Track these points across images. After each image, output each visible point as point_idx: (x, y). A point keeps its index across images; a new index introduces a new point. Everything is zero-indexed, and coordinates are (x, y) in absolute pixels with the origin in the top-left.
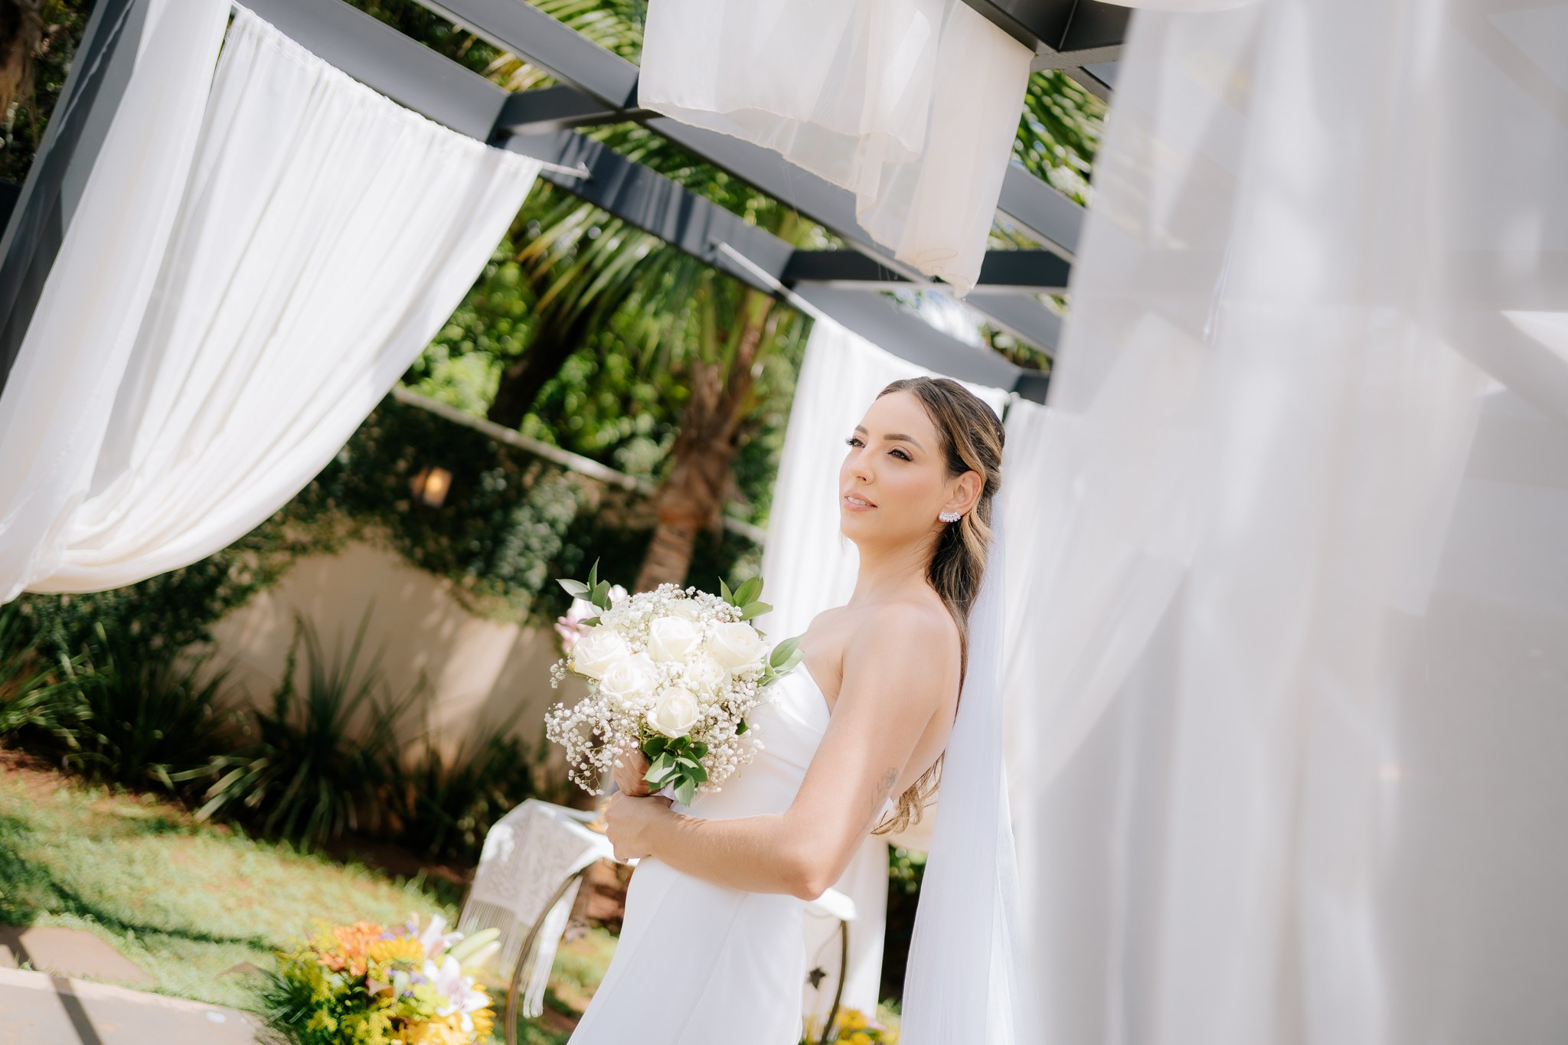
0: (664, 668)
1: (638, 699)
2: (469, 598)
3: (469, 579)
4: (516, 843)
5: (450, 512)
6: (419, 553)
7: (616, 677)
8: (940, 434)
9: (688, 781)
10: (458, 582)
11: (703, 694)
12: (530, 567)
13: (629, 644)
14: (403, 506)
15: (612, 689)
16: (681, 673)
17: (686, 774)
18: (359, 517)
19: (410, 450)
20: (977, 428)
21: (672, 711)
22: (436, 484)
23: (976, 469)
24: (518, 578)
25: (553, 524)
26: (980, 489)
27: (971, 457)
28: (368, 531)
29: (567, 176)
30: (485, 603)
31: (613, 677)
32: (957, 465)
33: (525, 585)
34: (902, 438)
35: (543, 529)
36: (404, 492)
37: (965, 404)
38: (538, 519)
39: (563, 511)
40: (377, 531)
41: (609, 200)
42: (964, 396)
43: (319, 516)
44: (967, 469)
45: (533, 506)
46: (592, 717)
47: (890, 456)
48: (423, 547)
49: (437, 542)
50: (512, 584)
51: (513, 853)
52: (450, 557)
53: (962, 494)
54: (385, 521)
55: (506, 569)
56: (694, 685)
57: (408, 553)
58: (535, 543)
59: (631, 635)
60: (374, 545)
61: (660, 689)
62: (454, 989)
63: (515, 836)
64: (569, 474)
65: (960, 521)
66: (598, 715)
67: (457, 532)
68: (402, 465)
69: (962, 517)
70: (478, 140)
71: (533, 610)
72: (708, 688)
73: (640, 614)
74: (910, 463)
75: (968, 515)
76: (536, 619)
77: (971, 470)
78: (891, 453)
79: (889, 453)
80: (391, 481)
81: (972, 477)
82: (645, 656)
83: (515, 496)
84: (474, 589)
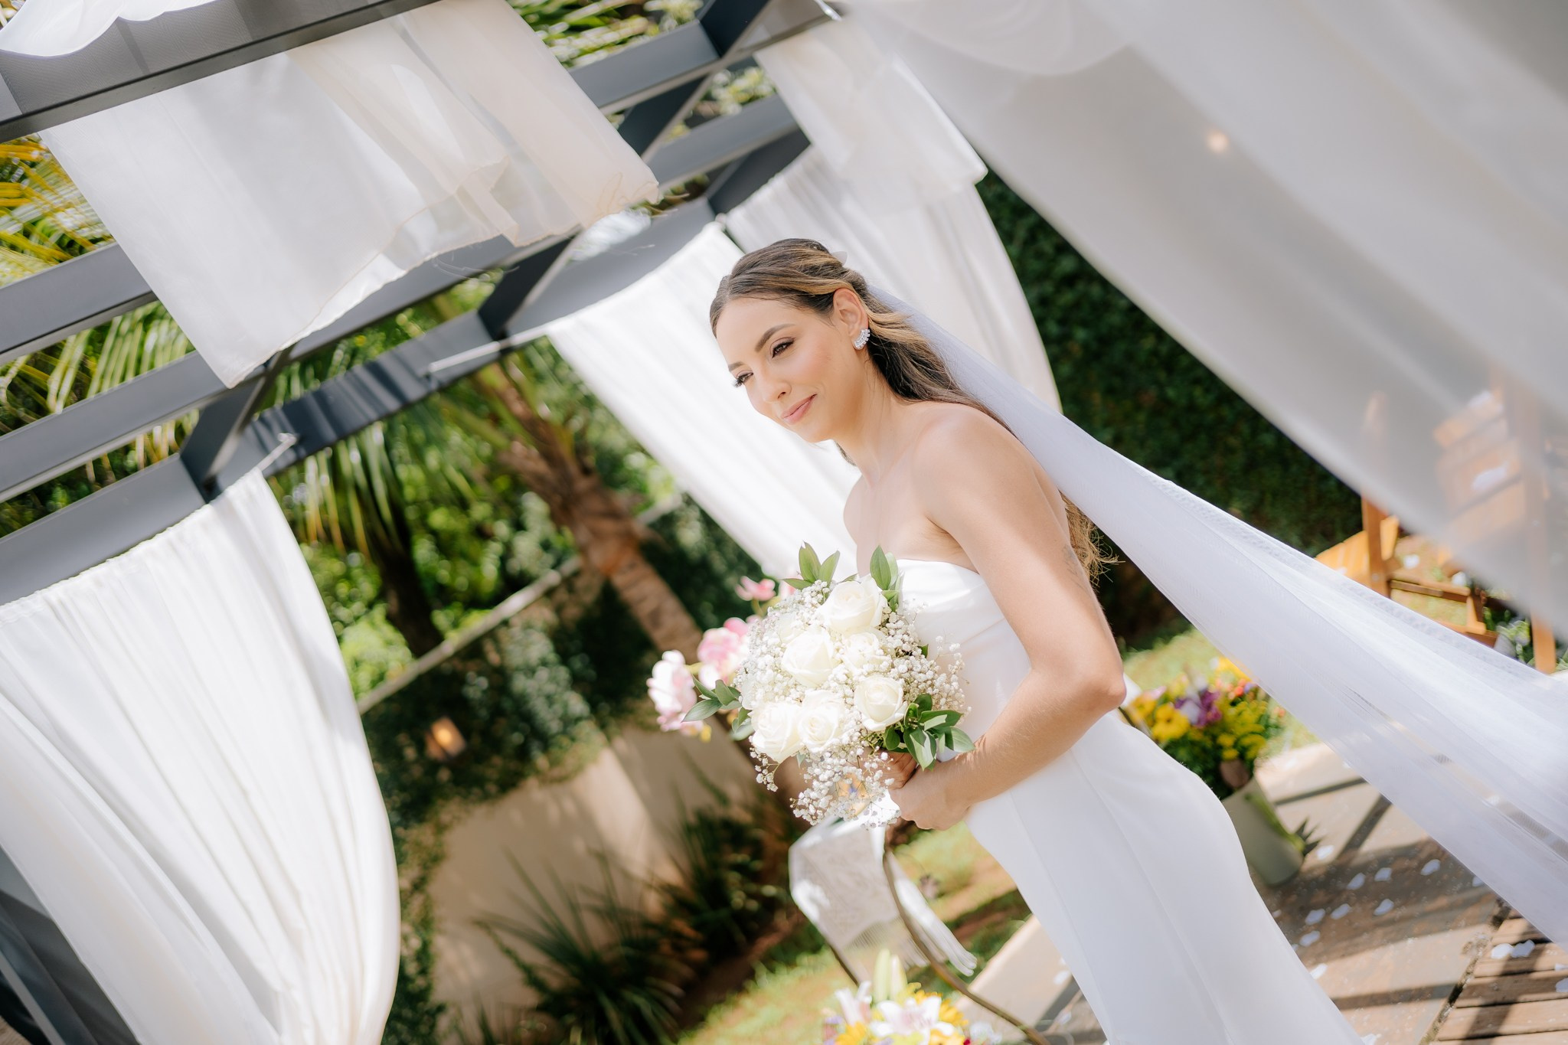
0: (834, 684)
1: (846, 726)
2: (556, 772)
3: (541, 761)
4: (821, 885)
5: (476, 740)
6: (492, 788)
7: (813, 732)
8: (785, 300)
9: (953, 732)
10: (538, 772)
11: (881, 666)
12: (566, 705)
13: (788, 699)
14: (444, 775)
15: (821, 742)
16: (846, 672)
17: (945, 729)
19: (402, 738)
20: (802, 263)
21: (879, 703)
22: (446, 735)
23: (837, 287)
24: (569, 721)
25: (544, 663)
26: (856, 296)
27: (822, 285)
29: (284, 455)
30: (570, 761)
31: (812, 734)
32: (822, 303)
33: (578, 719)
34: (768, 336)
35: (543, 674)
36: (433, 766)
37: (773, 260)
38: (530, 671)
39: (540, 647)
40: (448, 811)
41: (329, 433)
42: (764, 256)
44: (831, 295)
45: (517, 669)
46: (833, 776)
47: (776, 357)
48: (489, 780)
49: (494, 767)
50: (568, 729)
51: (826, 893)
52: (513, 765)
53: (849, 314)
54: (446, 797)
55: (554, 726)
56: (867, 668)
57: (486, 797)
58: (550, 688)
59: (781, 692)
60: (460, 820)
61: (849, 700)
62: (909, 1019)
63: (814, 881)
64: (514, 621)
65: (871, 332)
66: (835, 769)
67: (495, 745)
69: (869, 328)
70: (199, 508)
71: (603, 726)
72: (878, 657)
73: (769, 671)
74: (796, 344)
75: (871, 322)
76: (613, 728)
77: (834, 292)
78: (774, 355)
79: (774, 356)
80: (416, 770)
81: (841, 296)
82: (809, 693)
83: (500, 677)
84: (552, 762)
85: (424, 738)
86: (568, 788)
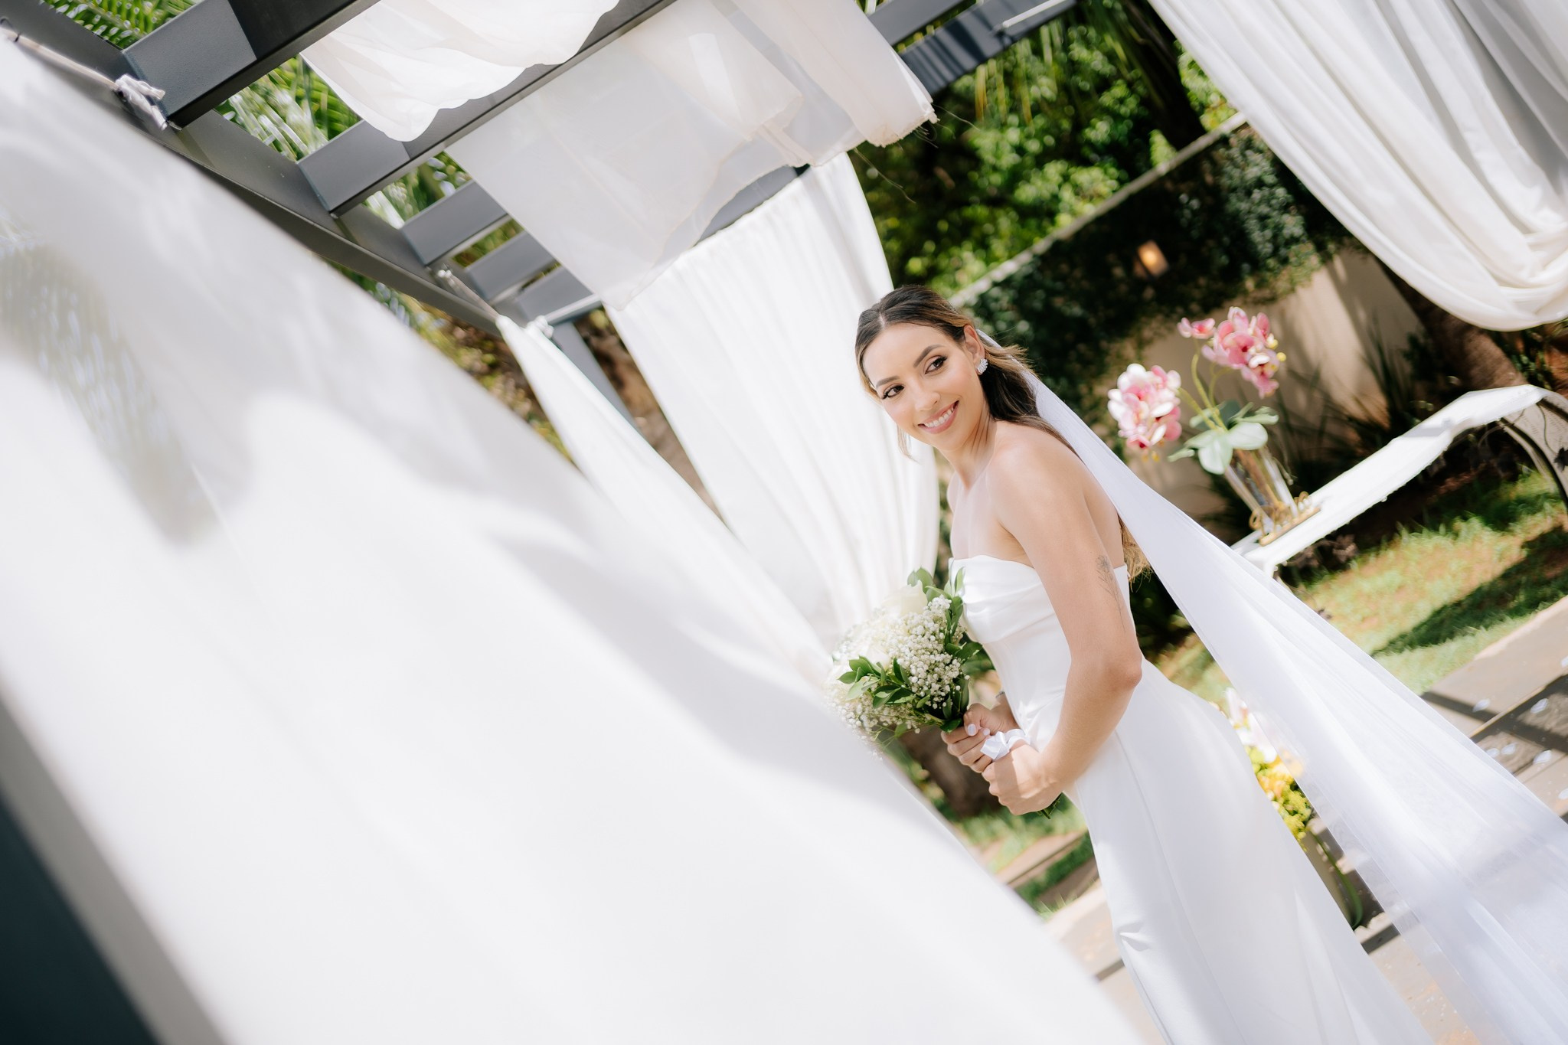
2: (1266, 293)
3: (1250, 284)
5: (1183, 260)
6: (1195, 307)
8: (937, 327)
10: (1245, 293)
12: (1278, 229)
14: (1149, 293)
18: (1132, 332)
19: (1111, 258)
22: (1151, 257)
24: (1281, 244)
25: (1260, 183)
28: (1147, 333)
30: (1281, 284)
34: (927, 352)
35: (1258, 195)
36: (1139, 285)
38: (1247, 193)
39: (1258, 166)
40: (1152, 326)
43: (1108, 359)
45: (1234, 190)
48: (1193, 300)
49: (1198, 287)
50: (1281, 252)
52: (1219, 285)
54: (1152, 316)
55: (1265, 248)
57: (1190, 316)
58: (1264, 209)
60: (1160, 336)
64: (1233, 140)
65: (988, 361)
67: (1203, 266)
68: (1118, 272)
69: (986, 358)
71: (1320, 248)
74: (947, 361)
79: (928, 371)
80: (1123, 288)
83: (1215, 198)
84: (1260, 285)
85: (1131, 259)
86: (1275, 308)
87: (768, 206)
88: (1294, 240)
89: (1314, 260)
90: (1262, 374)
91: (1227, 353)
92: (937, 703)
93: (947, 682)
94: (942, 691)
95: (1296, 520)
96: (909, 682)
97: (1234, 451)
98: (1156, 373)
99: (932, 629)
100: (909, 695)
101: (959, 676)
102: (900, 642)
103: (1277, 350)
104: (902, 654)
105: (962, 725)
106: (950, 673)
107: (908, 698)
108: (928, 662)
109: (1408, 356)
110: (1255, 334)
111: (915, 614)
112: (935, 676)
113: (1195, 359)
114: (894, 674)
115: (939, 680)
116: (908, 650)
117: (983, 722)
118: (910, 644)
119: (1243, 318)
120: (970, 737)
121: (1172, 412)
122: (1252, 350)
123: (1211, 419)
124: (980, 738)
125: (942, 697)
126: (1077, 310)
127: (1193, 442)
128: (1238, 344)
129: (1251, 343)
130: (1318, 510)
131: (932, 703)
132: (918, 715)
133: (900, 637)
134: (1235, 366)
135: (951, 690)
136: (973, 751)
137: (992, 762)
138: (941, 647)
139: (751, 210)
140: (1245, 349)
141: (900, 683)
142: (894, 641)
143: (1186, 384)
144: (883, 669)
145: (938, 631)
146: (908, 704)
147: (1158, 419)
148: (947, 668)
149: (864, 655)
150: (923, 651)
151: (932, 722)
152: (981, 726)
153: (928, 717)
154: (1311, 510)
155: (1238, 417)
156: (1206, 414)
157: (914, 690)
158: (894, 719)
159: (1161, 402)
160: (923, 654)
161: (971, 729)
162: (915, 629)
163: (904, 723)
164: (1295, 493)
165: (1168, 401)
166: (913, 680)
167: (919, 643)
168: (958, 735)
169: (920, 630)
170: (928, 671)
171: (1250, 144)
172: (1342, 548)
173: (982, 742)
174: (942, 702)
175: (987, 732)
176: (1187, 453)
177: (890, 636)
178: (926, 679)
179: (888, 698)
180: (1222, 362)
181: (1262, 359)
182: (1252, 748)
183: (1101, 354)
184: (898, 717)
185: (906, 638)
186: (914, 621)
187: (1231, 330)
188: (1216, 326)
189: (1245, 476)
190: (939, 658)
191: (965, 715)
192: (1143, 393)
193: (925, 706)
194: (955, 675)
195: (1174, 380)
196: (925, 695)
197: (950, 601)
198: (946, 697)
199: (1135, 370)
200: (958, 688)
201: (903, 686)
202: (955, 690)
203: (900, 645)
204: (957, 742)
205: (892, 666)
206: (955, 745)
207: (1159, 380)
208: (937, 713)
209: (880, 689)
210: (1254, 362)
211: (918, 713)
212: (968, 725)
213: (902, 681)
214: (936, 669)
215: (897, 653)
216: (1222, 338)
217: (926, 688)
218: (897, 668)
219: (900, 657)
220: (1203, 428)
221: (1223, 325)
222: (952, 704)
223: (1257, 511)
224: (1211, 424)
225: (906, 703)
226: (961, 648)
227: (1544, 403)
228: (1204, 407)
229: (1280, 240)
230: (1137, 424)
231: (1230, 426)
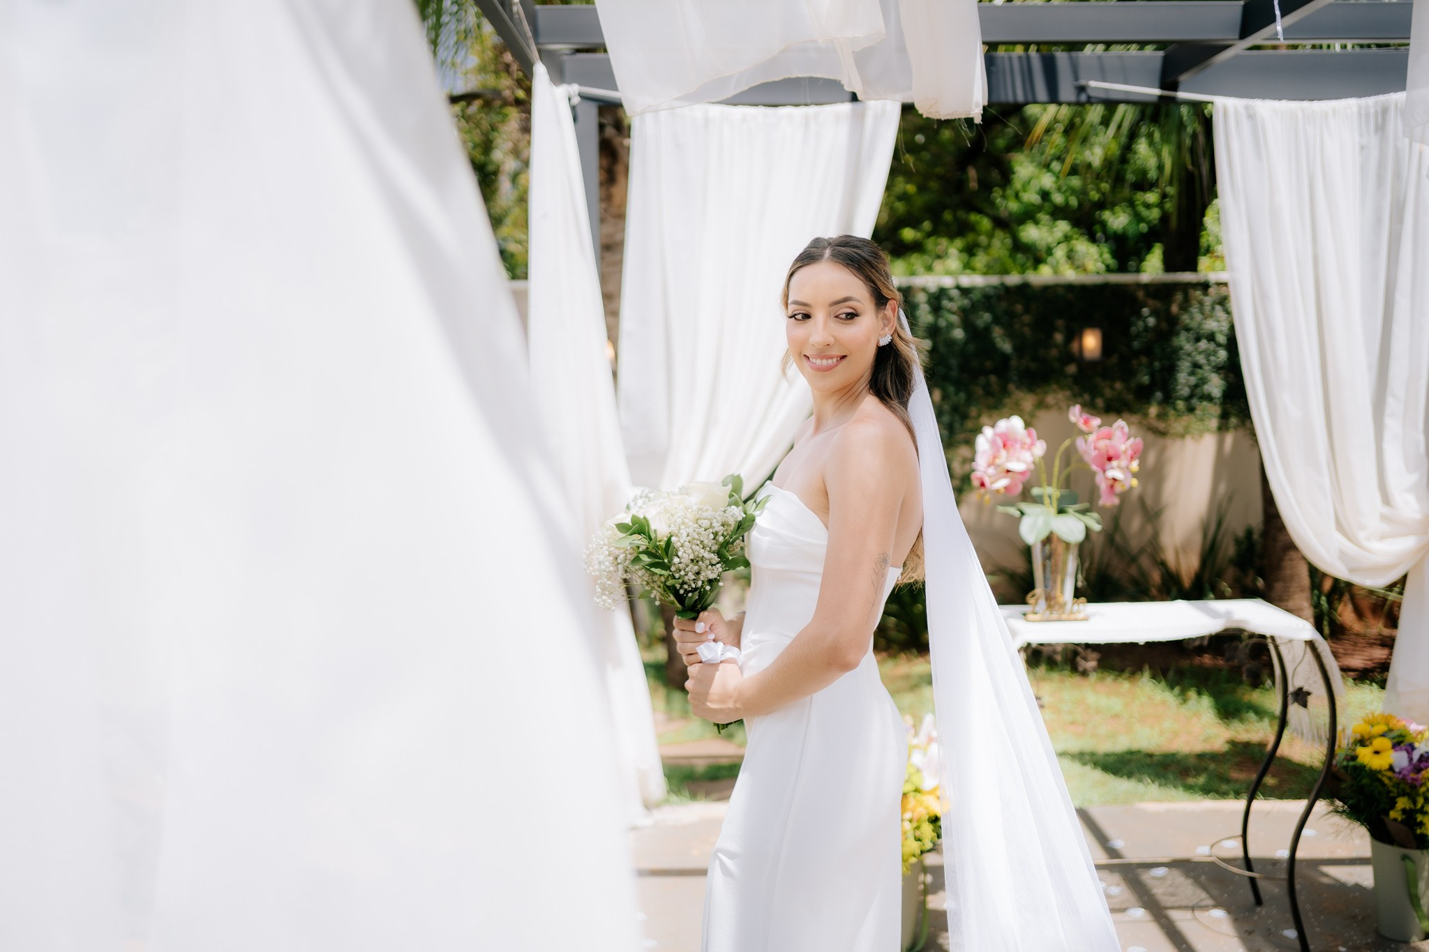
2: (1161, 426)
3: (1153, 410)
5: (1114, 359)
6: (1100, 402)
8: (867, 285)
10: (1146, 415)
12: (1203, 381)
14: (1072, 369)
18: (1039, 391)
19: (1060, 323)
22: (1091, 342)
24: (1197, 394)
25: (1211, 337)
28: (1050, 399)
30: (1177, 426)
35: (1204, 344)
36: (1068, 358)
38: (1197, 338)
39: (1218, 322)
40: (1056, 397)
43: (1007, 401)
45: (1188, 329)
47: (839, 319)
48: (1102, 396)
49: (1112, 388)
50: (1193, 401)
52: (1129, 397)
54: (1062, 388)
55: (1182, 390)
58: (1201, 359)
60: (1059, 408)
64: (1212, 290)
67: (1127, 374)
68: (1059, 337)
71: (1224, 417)
76: (1229, 423)
77: (890, 300)
78: (838, 317)
79: (835, 318)
80: (1054, 352)
81: (894, 306)
83: (1170, 326)
84: (1162, 416)
85: (1074, 334)
86: (1160, 441)
87: (812, 110)
88: (1209, 398)
89: (1214, 423)
90: (1112, 487)
91: (1094, 453)
92: (686, 590)
93: (702, 578)
94: (694, 583)
95: (1064, 616)
96: (672, 560)
97: (1051, 533)
98: (1030, 435)
99: (717, 529)
100: (666, 570)
101: (715, 579)
102: (683, 523)
103: (1135, 475)
104: (679, 535)
105: (695, 619)
106: (709, 572)
107: (663, 572)
108: (696, 553)
109: (1238, 542)
110: (1125, 452)
111: (711, 509)
112: (696, 568)
113: (1067, 443)
114: (664, 546)
115: (698, 573)
116: (685, 534)
117: (714, 627)
118: (690, 530)
119: (1123, 433)
120: (695, 632)
121: (1022, 473)
122: (1114, 463)
123: (1050, 497)
124: (704, 638)
125: (692, 588)
126: (1006, 346)
127: (1025, 507)
128: (1107, 451)
129: (1117, 457)
130: (1086, 619)
131: (681, 588)
132: (665, 591)
133: (686, 521)
134: (1094, 468)
135: (702, 586)
136: (690, 645)
137: (701, 662)
138: (715, 548)
139: (797, 105)
140: (1110, 459)
141: (665, 557)
142: (679, 520)
143: (1048, 458)
144: (656, 537)
145: (720, 533)
146: (662, 577)
147: (1008, 471)
148: (710, 567)
149: (649, 517)
150: (698, 542)
151: (673, 603)
152: (710, 628)
153: (672, 598)
154: (1081, 616)
155: (1071, 509)
156: (1048, 490)
157: (673, 569)
158: (645, 583)
159: (1019, 460)
160: (698, 545)
161: (700, 627)
162: (702, 521)
163: (651, 590)
164: (1078, 594)
165: (1025, 462)
166: (676, 560)
167: (699, 534)
168: (687, 625)
169: (706, 523)
170: (692, 560)
171: (1223, 302)
172: (1085, 659)
173: (702, 642)
174: (690, 591)
175: (712, 636)
176: (1013, 511)
177: (679, 514)
178: (687, 566)
179: (647, 563)
180: (1087, 458)
181: (1118, 474)
182: (918, 770)
183: (1005, 392)
184: (648, 583)
185: (691, 524)
186: (705, 515)
187: (1109, 437)
188: (1100, 427)
189: (1048, 557)
190: (707, 555)
191: (701, 614)
192: (1009, 443)
193: (674, 586)
194: (712, 576)
195: (1040, 448)
196: (679, 578)
197: (744, 516)
198: (696, 589)
199: (1016, 423)
200: (708, 588)
201: (666, 561)
202: (704, 589)
203: (683, 527)
204: (683, 630)
205: (666, 539)
206: (680, 632)
207: (1028, 441)
208: (681, 599)
209: (647, 552)
210: (1112, 473)
211: (666, 589)
212: (700, 622)
213: (667, 554)
214: (700, 563)
215: (676, 531)
216: (1098, 439)
217: (682, 573)
218: (669, 543)
219: (677, 536)
220: (1038, 500)
221: (1105, 429)
222: (697, 597)
223: (1039, 590)
224: (1047, 500)
225: (661, 575)
226: (730, 558)
227: (1311, 644)
228: (1050, 484)
229: (1198, 391)
230: (989, 465)
231: (1061, 511)
